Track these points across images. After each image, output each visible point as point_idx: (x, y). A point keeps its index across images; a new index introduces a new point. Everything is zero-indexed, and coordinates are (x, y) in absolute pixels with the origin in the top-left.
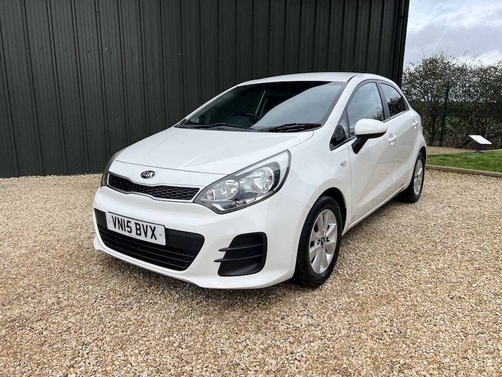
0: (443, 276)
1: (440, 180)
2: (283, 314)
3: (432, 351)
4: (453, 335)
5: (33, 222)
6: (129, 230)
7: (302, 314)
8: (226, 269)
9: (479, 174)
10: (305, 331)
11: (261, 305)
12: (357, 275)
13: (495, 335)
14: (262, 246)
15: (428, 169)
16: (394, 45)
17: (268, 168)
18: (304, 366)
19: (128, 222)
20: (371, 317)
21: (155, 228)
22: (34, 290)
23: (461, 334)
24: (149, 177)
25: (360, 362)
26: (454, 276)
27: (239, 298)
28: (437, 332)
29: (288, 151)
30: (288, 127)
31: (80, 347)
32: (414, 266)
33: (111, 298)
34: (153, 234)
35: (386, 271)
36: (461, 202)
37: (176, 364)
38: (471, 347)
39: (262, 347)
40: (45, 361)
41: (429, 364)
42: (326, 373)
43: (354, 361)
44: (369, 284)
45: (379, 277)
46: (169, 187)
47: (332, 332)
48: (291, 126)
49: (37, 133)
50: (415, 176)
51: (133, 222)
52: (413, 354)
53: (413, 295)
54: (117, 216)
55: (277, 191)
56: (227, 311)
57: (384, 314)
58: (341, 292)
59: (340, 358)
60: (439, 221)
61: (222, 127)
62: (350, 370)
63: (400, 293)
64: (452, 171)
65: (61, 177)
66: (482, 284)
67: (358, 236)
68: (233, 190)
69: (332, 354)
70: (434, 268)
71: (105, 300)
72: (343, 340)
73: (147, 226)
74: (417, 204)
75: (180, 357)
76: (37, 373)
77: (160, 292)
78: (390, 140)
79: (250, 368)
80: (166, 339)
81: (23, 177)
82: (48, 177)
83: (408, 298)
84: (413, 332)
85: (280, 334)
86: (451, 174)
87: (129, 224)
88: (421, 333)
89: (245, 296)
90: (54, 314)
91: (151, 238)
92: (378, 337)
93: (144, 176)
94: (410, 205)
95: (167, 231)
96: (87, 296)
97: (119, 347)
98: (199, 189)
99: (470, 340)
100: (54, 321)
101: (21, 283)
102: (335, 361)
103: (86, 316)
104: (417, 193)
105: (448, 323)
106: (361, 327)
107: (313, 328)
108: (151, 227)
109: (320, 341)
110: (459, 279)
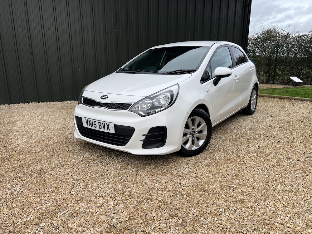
0: (262, 150)
1: (269, 103)
2: (176, 167)
3: (251, 182)
4: (263, 176)
5: (38, 126)
6: (95, 126)
7: (186, 167)
8: (145, 145)
9: (292, 99)
10: (187, 175)
11: (164, 164)
12: (216, 150)
13: (284, 175)
14: (164, 133)
15: (262, 96)
16: (243, 22)
17: (167, 93)
18: (186, 188)
19: (95, 122)
20: (221, 169)
21: (109, 124)
22: (47, 158)
23: (267, 175)
24: (105, 98)
25: (214, 187)
26: (267, 150)
27: (153, 160)
28: (255, 174)
29: (178, 84)
30: (178, 72)
31: (75, 181)
32: (247, 146)
33: (87, 161)
34: (108, 128)
35: (231, 148)
36: (279, 114)
37: (123, 188)
38: (271, 180)
39: (165, 181)
40: (59, 187)
41: (248, 187)
42: (197, 191)
43: (211, 187)
44: (222, 154)
45: (228, 151)
46: (116, 103)
47: (201, 175)
48: (180, 71)
49: (35, 78)
50: (252, 99)
51: (97, 122)
52: (241, 184)
53: (244, 159)
54: (88, 119)
55: (172, 105)
56: (147, 166)
57: (228, 167)
58: (207, 158)
59: (204, 185)
60: (264, 124)
61: (142, 72)
62: (209, 190)
63: (238, 158)
64: (276, 98)
65: (49, 103)
66: (282, 153)
68: (149, 105)
69: (200, 184)
70: (258, 146)
71: (84, 162)
72: (206, 178)
73: (105, 123)
74: (253, 115)
75: (125, 185)
76: (55, 191)
77: (112, 158)
78: (235, 78)
79: (159, 189)
80: (117, 178)
81: (27, 103)
82: (41, 103)
83: (242, 160)
84: (242, 175)
85: (174, 176)
86: (276, 100)
87: (95, 123)
88: (246, 175)
89: (156, 160)
90: (59, 168)
91: (107, 130)
92: (224, 177)
93: (102, 98)
94: (249, 116)
95: (115, 126)
96: (74, 160)
97: (94, 181)
98: (131, 104)
99: (271, 178)
100: (59, 171)
101: (39, 154)
102: (202, 187)
103: (75, 169)
104: (253, 109)
105: (260, 170)
106: (216, 173)
107: (191, 173)
108: (107, 124)
109: (194, 179)
110: (270, 152)
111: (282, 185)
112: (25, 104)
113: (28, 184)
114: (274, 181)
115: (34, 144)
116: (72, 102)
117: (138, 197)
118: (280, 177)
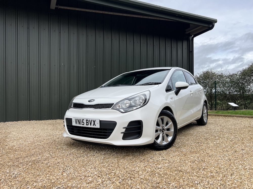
1: (216, 119)
2: (151, 157)
3: (216, 164)
4: (225, 160)
5: (30, 134)
6: (83, 123)
7: (159, 157)
9: (233, 116)
10: (161, 161)
11: (141, 155)
12: (182, 146)
13: (242, 160)
14: (141, 131)
15: (210, 115)
16: (189, 63)
17: (142, 96)
18: (163, 170)
20: (189, 157)
21: (95, 121)
22: (39, 153)
23: (228, 160)
24: (92, 101)
25: (186, 168)
26: (224, 145)
27: (131, 153)
28: (218, 160)
29: (149, 90)
31: (66, 167)
32: (206, 143)
33: (74, 154)
34: (94, 124)
36: (226, 125)
37: (108, 171)
38: (232, 163)
39: (144, 166)
40: (51, 171)
41: (215, 168)
42: (172, 171)
43: (183, 168)
44: (187, 149)
45: (191, 146)
46: (101, 104)
47: (173, 161)
49: (29, 101)
50: (203, 113)
51: (85, 120)
54: (77, 119)
55: (146, 104)
56: (126, 157)
59: (178, 167)
60: (216, 130)
62: (182, 170)
63: (201, 151)
64: (221, 116)
65: (38, 121)
66: (237, 147)
67: (180, 135)
68: (127, 105)
69: (174, 167)
70: (215, 143)
71: (72, 155)
72: (178, 163)
73: (91, 120)
74: (206, 126)
75: (109, 169)
76: (49, 174)
77: (95, 152)
78: (190, 93)
79: (140, 171)
80: (102, 164)
81: (20, 121)
82: (31, 121)
83: (205, 152)
84: (207, 160)
85: (150, 162)
87: (83, 121)
88: (211, 160)
89: (133, 153)
90: (51, 159)
91: (93, 125)
92: (193, 162)
94: (203, 126)
96: (63, 154)
97: (82, 167)
98: (113, 104)
99: (232, 161)
100: (51, 161)
101: (32, 151)
102: (175, 168)
103: (65, 159)
104: (205, 121)
106: (185, 160)
107: (165, 160)
108: (93, 120)
109: (168, 164)
110: (226, 146)
111: (242, 165)
112: (18, 122)
113: (24, 170)
114: (235, 164)
115: (28, 145)
116: (57, 120)
117: (122, 176)
118: (239, 161)
